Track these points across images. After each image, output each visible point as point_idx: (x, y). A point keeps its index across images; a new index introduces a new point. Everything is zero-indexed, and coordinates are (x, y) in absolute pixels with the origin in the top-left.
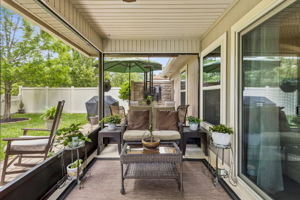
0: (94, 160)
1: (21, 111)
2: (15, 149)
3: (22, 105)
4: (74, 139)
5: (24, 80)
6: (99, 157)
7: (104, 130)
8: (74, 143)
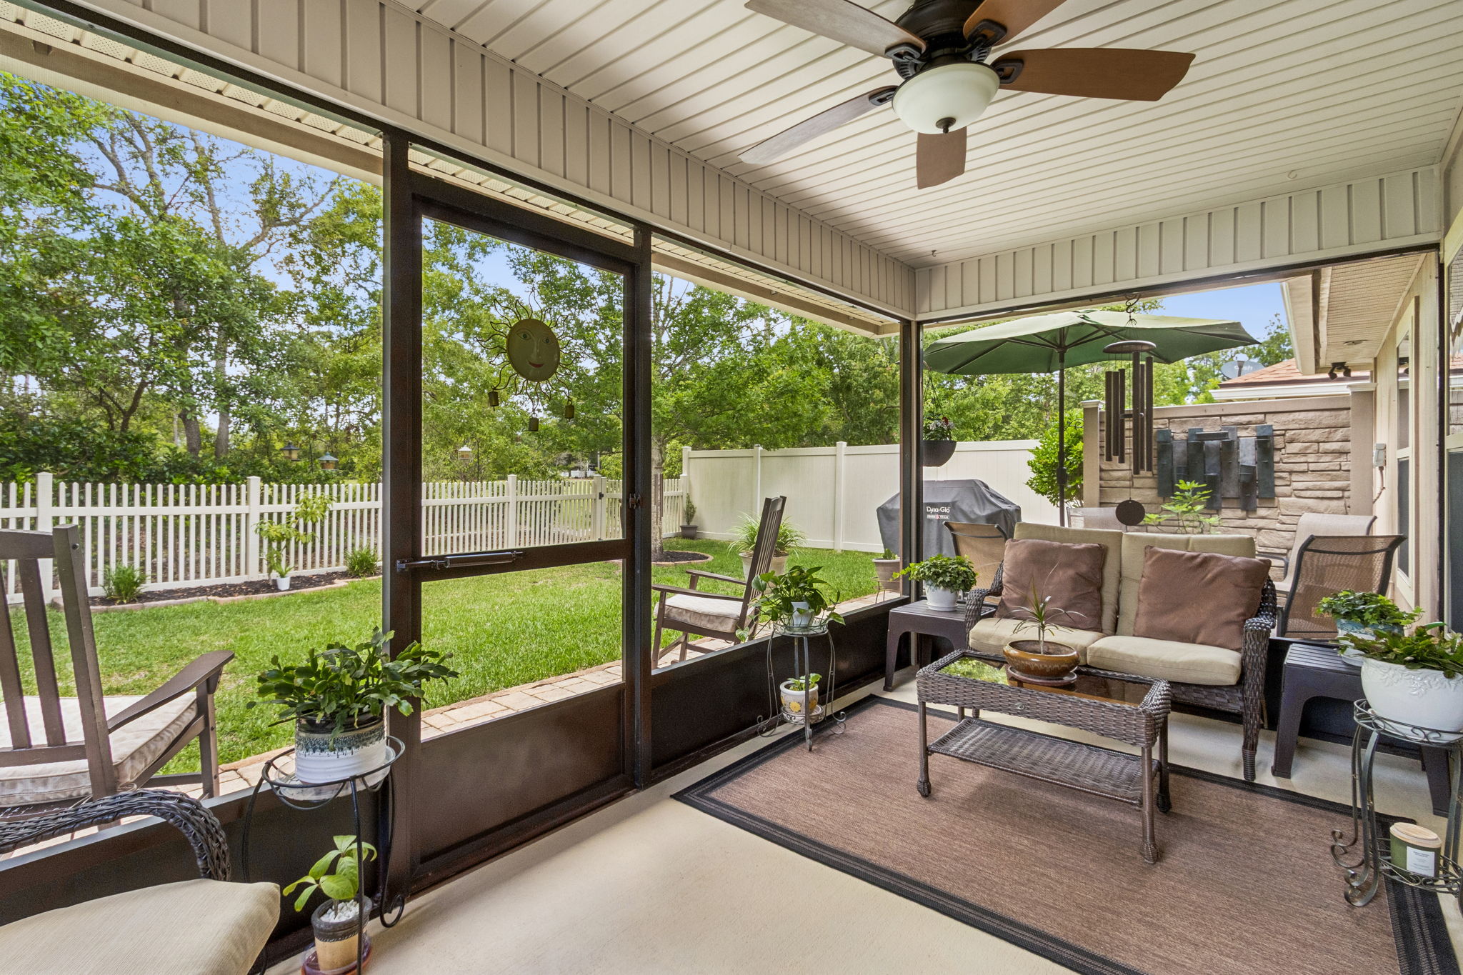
0: (871, 700)
1: (689, 532)
2: (674, 614)
3: (690, 513)
4: (796, 605)
5: (694, 426)
6: (889, 696)
7: (914, 609)
8: (798, 621)
